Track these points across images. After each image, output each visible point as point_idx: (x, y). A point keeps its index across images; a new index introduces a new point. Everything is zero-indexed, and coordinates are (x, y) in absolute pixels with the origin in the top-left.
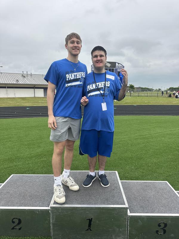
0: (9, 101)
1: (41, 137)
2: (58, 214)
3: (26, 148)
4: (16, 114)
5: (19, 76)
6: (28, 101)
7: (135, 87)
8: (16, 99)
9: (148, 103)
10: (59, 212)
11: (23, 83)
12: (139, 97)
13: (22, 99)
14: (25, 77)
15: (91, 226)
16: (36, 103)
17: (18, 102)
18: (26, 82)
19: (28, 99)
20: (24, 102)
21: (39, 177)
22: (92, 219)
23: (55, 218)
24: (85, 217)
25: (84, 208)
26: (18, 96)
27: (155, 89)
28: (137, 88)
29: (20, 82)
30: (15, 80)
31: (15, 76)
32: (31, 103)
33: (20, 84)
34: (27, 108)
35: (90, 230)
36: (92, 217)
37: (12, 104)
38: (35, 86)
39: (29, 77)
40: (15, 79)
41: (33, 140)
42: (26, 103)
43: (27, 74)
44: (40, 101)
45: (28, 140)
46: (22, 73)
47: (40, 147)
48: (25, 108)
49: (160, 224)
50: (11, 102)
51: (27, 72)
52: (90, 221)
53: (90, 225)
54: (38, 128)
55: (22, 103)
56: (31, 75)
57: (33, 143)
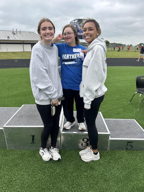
0: (2, 55)
1: (20, 83)
2: (9, 132)
3: (6, 90)
4: (5, 65)
5: (10, 33)
6: (17, 55)
7: (110, 43)
8: (8, 53)
9: (118, 56)
10: (10, 131)
11: (13, 39)
12: (112, 52)
13: (13, 53)
14: (14, 34)
15: (35, 140)
16: (24, 56)
17: (10, 56)
18: (16, 38)
19: (18, 53)
20: (15, 55)
21: (4, 109)
22: (34, 135)
23: (7, 135)
24: (29, 134)
25: (28, 128)
26: (10, 50)
27: (127, 45)
28: (112, 44)
29: (11, 39)
30: (7, 37)
31: (7, 33)
32: (20, 56)
33: (11, 40)
34: (16, 61)
35: (34, 143)
36: (34, 134)
37: (4, 57)
38: (24, 42)
39: (19, 34)
40: (6, 35)
41: (13, 85)
42: (16, 56)
43: (17, 31)
44: (27, 55)
45: (10, 85)
46: (13, 31)
47: (17, 90)
48: (14, 60)
49: (84, 139)
50: (3, 56)
51: (16, 29)
52: (33, 137)
53: (33, 140)
54: (20, 76)
55: (12, 56)
56: (20, 32)
57: (13, 87)
